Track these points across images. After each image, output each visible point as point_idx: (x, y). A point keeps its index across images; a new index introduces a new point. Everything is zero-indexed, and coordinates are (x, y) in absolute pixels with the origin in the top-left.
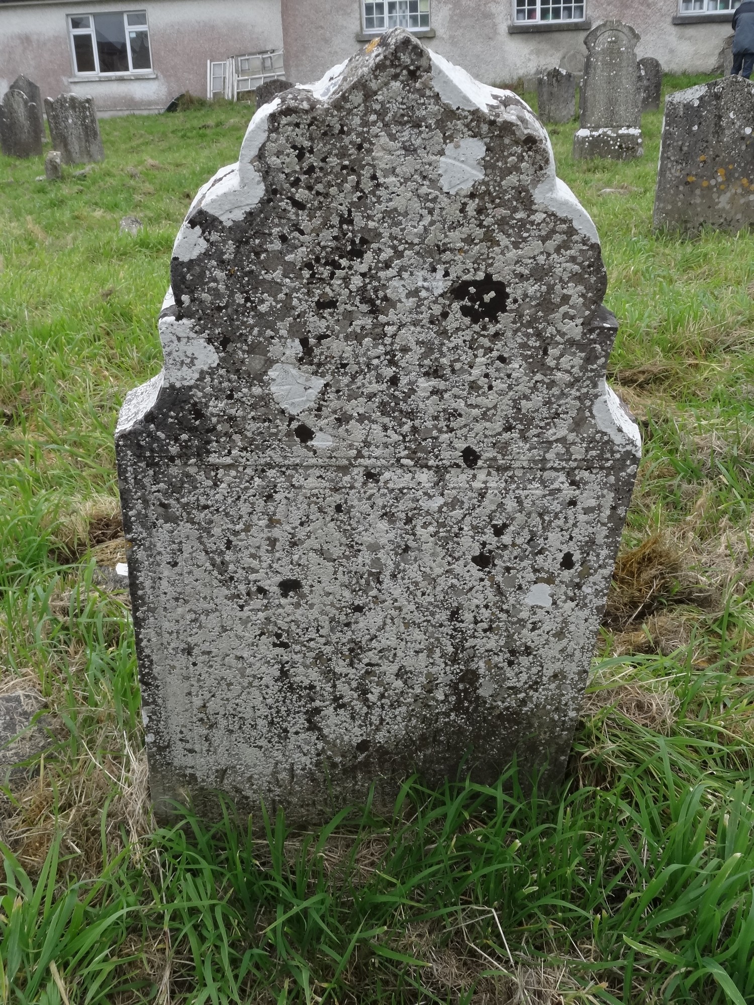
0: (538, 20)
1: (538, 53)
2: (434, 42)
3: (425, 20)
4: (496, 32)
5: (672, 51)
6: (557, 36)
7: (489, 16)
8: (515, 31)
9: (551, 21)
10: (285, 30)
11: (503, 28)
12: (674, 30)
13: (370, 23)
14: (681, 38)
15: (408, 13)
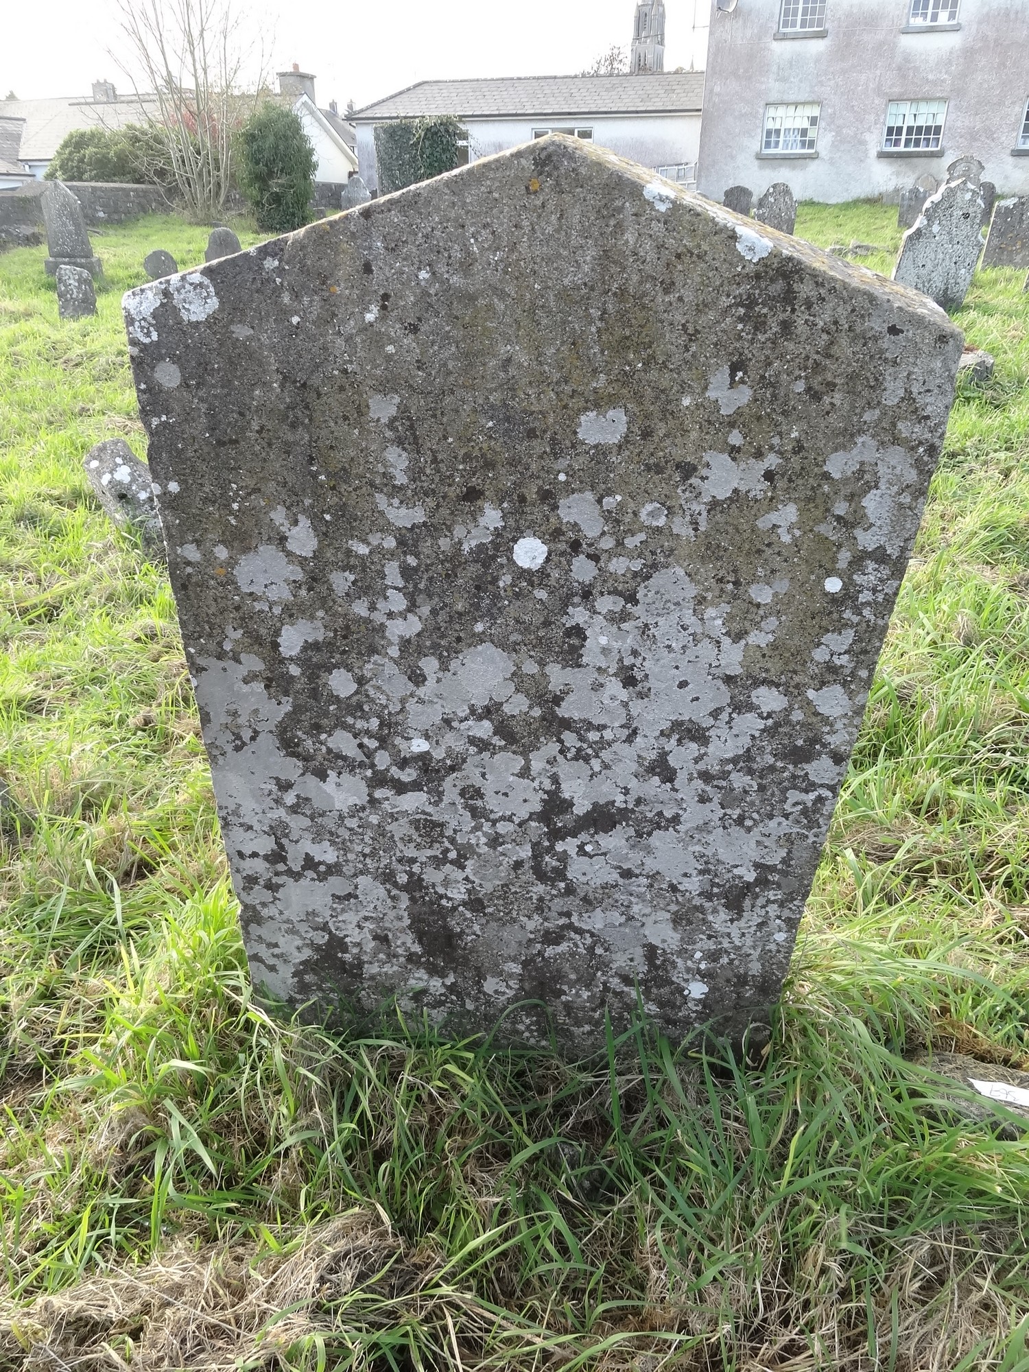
0: (901, 148)
1: (898, 174)
2: (816, 162)
3: (811, 144)
4: (866, 156)
5: (1006, 177)
6: (915, 160)
7: (863, 143)
8: (882, 155)
9: (912, 149)
10: (701, 147)
11: (873, 153)
12: (1011, 159)
13: (768, 145)
14: (1015, 167)
15: (799, 138)
